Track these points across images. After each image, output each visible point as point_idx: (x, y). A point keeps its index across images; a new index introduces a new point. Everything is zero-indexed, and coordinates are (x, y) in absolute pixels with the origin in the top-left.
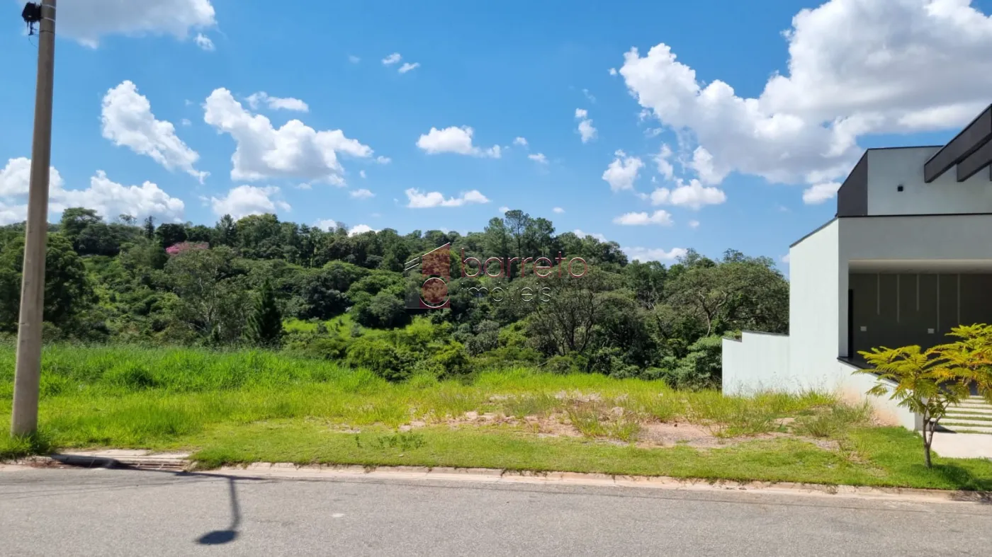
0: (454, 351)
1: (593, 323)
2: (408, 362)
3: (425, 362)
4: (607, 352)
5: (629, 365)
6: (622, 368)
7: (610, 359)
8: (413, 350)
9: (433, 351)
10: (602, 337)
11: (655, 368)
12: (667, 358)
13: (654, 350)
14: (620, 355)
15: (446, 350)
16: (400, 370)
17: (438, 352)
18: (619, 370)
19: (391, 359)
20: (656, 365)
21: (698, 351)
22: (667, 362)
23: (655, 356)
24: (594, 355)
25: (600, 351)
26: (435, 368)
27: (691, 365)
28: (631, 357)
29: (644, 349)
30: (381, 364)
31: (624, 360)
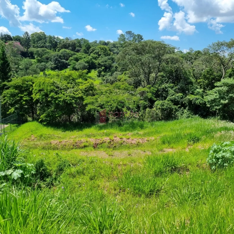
0: (88, 84)
1: (159, 71)
2: (64, 89)
3: (73, 89)
4: (167, 86)
5: (178, 93)
6: (174, 94)
7: (168, 90)
8: (68, 83)
9: (77, 84)
10: (164, 78)
11: (192, 95)
12: (198, 90)
13: (191, 85)
14: (173, 88)
15: (85, 84)
16: (59, 93)
17: (80, 84)
18: (172, 95)
19: (54, 88)
20: (193, 94)
21: (221, 86)
22: (199, 92)
23: (192, 89)
24: (160, 87)
25: (163, 86)
26: (78, 93)
27: (216, 94)
28: (179, 89)
29: (186, 85)
30: (49, 90)
31: (175, 91)
